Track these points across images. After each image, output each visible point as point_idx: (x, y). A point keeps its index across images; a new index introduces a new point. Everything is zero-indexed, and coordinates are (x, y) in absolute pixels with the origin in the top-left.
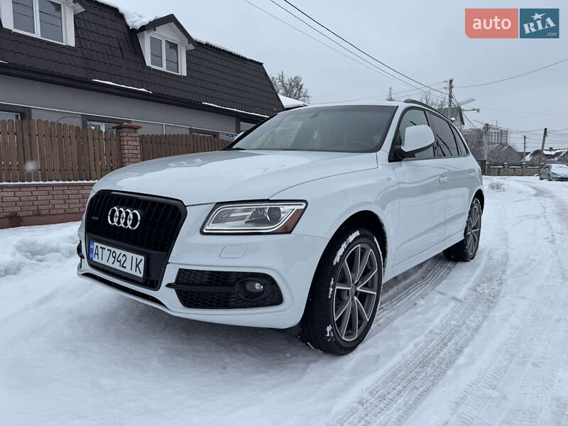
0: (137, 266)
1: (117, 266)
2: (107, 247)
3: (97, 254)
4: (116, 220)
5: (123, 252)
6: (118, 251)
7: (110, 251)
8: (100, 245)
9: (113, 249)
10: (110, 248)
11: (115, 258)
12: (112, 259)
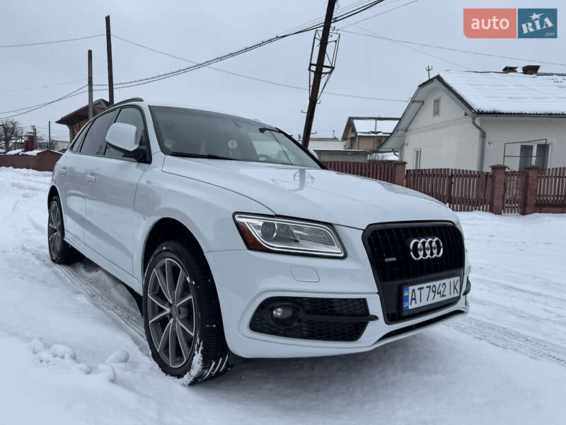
0: (455, 288)
1: (438, 299)
2: (425, 285)
3: (415, 299)
4: (421, 253)
5: (442, 282)
6: (437, 283)
7: (430, 287)
8: (416, 287)
9: (431, 284)
10: (428, 284)
11: (434, 292)
12: (432, 294)
